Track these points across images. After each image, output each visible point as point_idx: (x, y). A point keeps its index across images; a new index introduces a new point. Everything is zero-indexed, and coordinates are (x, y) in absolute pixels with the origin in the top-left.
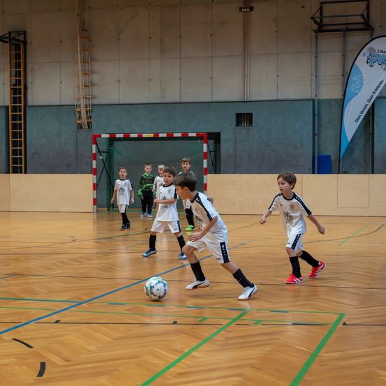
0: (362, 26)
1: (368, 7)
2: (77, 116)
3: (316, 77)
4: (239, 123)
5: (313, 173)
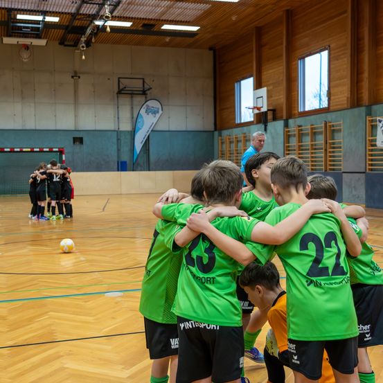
0: (141, 92)
1: (144, 82)
3: (118, 118)
4: (74, 142)
5: (118, 170)
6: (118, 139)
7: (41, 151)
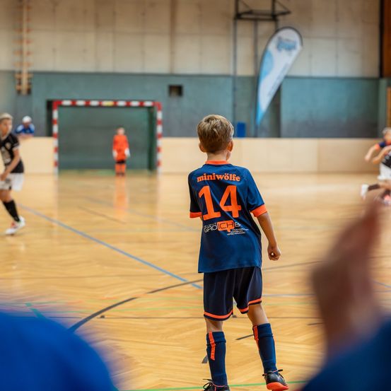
0: (269, 17)
2: (17, 82)
3: (235, 56)
6: (235, 89)
7: (128, 106)
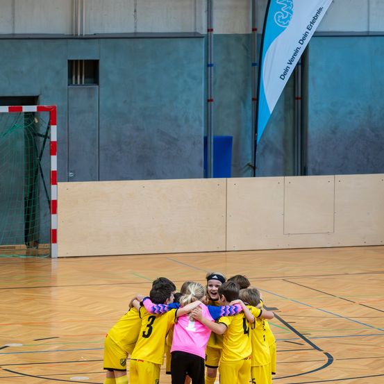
6: (209, 65)
